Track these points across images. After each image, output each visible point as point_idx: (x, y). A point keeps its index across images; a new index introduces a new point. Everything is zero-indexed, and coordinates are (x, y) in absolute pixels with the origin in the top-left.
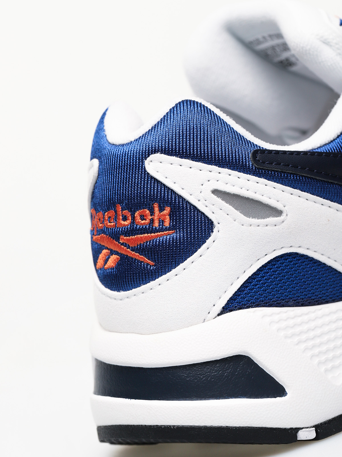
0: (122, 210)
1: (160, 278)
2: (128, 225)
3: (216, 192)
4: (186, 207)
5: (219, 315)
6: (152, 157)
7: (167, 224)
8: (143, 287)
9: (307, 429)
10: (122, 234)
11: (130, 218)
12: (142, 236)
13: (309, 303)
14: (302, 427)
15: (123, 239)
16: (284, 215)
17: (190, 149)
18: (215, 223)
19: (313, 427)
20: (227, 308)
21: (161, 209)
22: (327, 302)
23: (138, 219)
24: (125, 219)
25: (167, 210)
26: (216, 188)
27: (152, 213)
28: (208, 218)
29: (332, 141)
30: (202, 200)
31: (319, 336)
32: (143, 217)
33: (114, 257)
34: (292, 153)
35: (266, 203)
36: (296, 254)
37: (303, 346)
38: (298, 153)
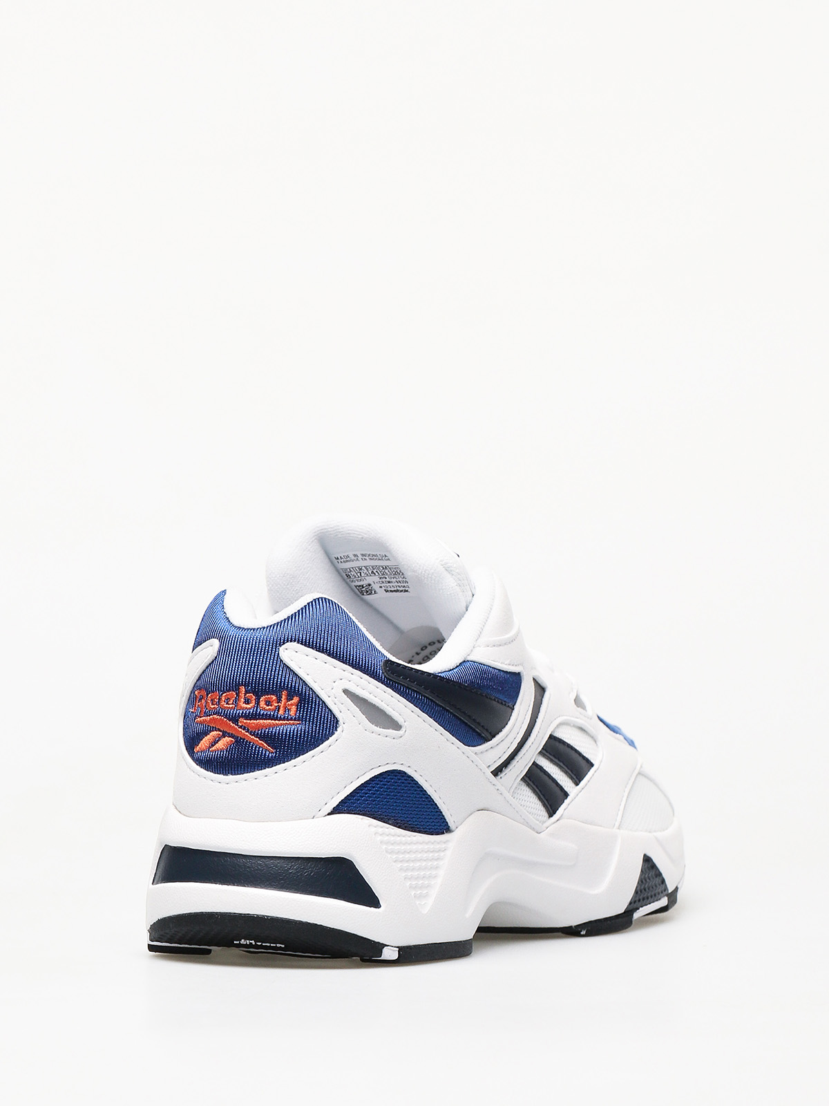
0: (246, 692)
1: (277, 766)
2: (250, 709)
3: (346, 692)
4: (316, 700)
5: (328, 814)
6: (288, 645)
7: (292, 713)
8: (257, 773)
9: (392, 948)
10: (242, 716)
11: (254, 702)
12: (265, 721)
13: (406, 827)
14: (388, 944)
15: (242, 721)
16: (403, 729)
17: (323, 645)
18: (341, 722)
19: (397, 947)
20: (337, 810)
21: (289, 698)
22: (419, 832)
23: (262, 704)
24: (247, 702)
25: (296, 699)
26: (347, 687)
27: (279, 700)
28: (334, 716)
29: (451, 670)
30: (332, 697)
31: (412, 861)
32: (268, 703)
33: (227, 739)
34: (417, 671)
35: (390, 714)
36: (405, 773)
37: (399, 865)
38: (423, 672)
